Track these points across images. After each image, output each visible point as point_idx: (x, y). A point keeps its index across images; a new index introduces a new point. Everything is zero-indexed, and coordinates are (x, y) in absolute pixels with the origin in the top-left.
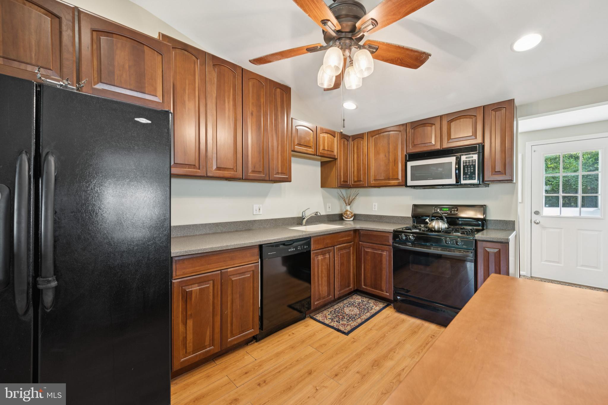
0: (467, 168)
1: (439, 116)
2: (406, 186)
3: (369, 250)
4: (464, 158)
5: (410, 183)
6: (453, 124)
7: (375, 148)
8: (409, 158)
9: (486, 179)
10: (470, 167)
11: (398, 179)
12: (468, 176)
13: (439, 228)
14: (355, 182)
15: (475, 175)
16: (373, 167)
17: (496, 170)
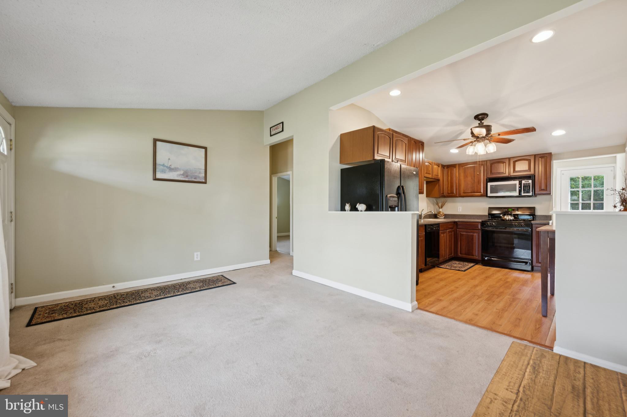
0: (526, 187)
1: (508, 158)
2: (487, 196)
3: (464, 233)
4: (523, 182)
5: (489, 194)
6: (517, 163)
7: (464, 174)
8: (489, 181)
9: (536, 193)
10: (527, 187)
11: (481, 192)
12: (526, 191)
13: (509, 219)
14: (448, 193)
15: (530, 190)
16: (463, 185)
17: (542, 189)
